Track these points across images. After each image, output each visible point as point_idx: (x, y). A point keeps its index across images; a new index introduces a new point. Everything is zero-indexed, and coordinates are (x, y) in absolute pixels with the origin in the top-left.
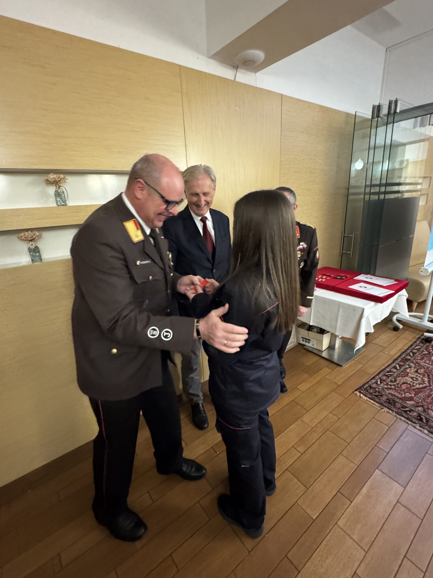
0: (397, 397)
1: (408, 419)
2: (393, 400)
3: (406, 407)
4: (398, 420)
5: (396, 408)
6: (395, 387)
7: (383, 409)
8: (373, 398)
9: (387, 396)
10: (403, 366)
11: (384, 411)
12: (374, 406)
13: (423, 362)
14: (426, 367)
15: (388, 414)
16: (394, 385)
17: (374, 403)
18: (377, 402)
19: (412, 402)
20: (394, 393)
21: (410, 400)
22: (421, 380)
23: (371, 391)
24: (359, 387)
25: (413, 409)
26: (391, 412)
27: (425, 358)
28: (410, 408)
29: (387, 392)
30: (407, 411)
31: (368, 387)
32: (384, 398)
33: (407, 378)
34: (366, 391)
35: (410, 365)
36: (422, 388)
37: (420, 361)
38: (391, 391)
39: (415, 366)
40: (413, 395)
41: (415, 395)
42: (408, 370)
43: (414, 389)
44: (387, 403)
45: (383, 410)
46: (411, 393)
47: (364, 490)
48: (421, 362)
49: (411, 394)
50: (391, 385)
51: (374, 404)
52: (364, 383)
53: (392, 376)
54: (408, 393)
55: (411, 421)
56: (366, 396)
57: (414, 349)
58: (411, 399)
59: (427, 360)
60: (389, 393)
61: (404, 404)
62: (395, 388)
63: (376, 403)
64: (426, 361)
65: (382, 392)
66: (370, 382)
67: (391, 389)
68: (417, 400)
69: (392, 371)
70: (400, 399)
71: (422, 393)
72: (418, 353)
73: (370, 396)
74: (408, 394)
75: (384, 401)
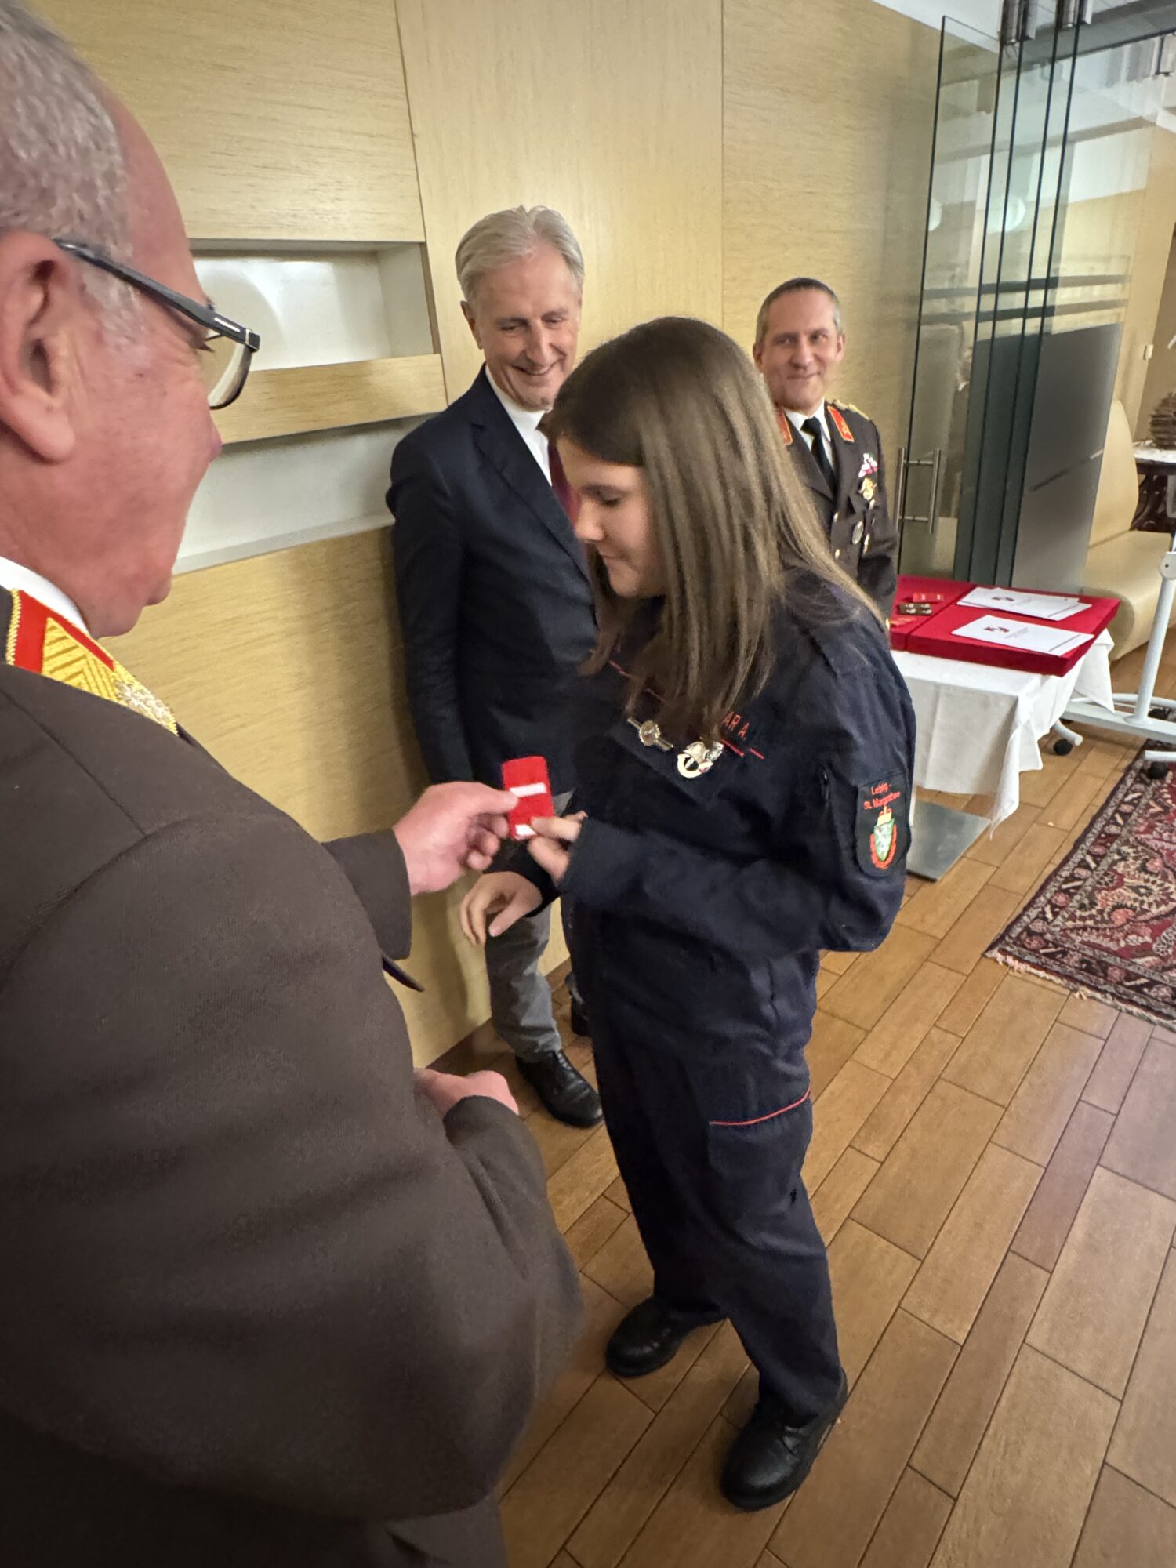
0: (1108, 950)
1: (1148, 1008)
2: (1099, 962)
3: (1138, 977)
4: (1125, 1016)
5: (1111, 982)
6: (1096, 922)
7: (1075, 990)
8: (1043, 964)
9: (1079, 952)
10: (1103, 856)
11: (1081, 996)
12: (1051, 985)
13: (1154, 838)
14: (1164, 853)
15: (1095, 1004)
16: (1092, 917)
17: (1048, 976)
18: (1057, 973)
19: (1150, 959)
20: (1098, 941)
21: (1143, 953)
22: (1161, 893)
23: (1035, 944)
24: (998, 937)
25: (1157, 978)
26: (1098, 995)
27: (1156, 826)
28: (1148, 978)
29: (1077, 941)
30: (1142, 986)
31: (1021, 933)
32: (1074, 958)
33: (1121, 890)
34: (1017, 945)
35: (1122, 852)
36: (1167, 915)
37: (1148, 836)
38: (1086, 937)
39: (1134, 852)
40: (1148, 939)
41: (1154, 937)
42: (1120, 868)
43: (1146, 921)
44: (1083, 972)
45: (1077, 995)
46: (1142, 933)
47: (1078, 1233)
48: (1148, 840)
49: (1142, 936)
50: (1083, 919)
51: (1050, 980)
52: (1009, 922)
53: (1080, 891)
54: (1133, 933)
55: (1159, 1014)
56: (1021, 961)
57: (1122, 802)
58: (1145, 950)
59: (1165, 832)
60: (1083, 942)
61: (1131, 969)
62: (1095, 926)
63: (1053, 978)
64: (1161, 834)
65: (1063, 942)
66: (1025, 918)
67: (1085, 929)
68: (1161, 950)
69: (1077, 876)
70: (1115, 954)
71: (1170, 930)
72: (1135, 814)
73: (1033, 959)
74: (1135, 936)
75: (1075, 968)
